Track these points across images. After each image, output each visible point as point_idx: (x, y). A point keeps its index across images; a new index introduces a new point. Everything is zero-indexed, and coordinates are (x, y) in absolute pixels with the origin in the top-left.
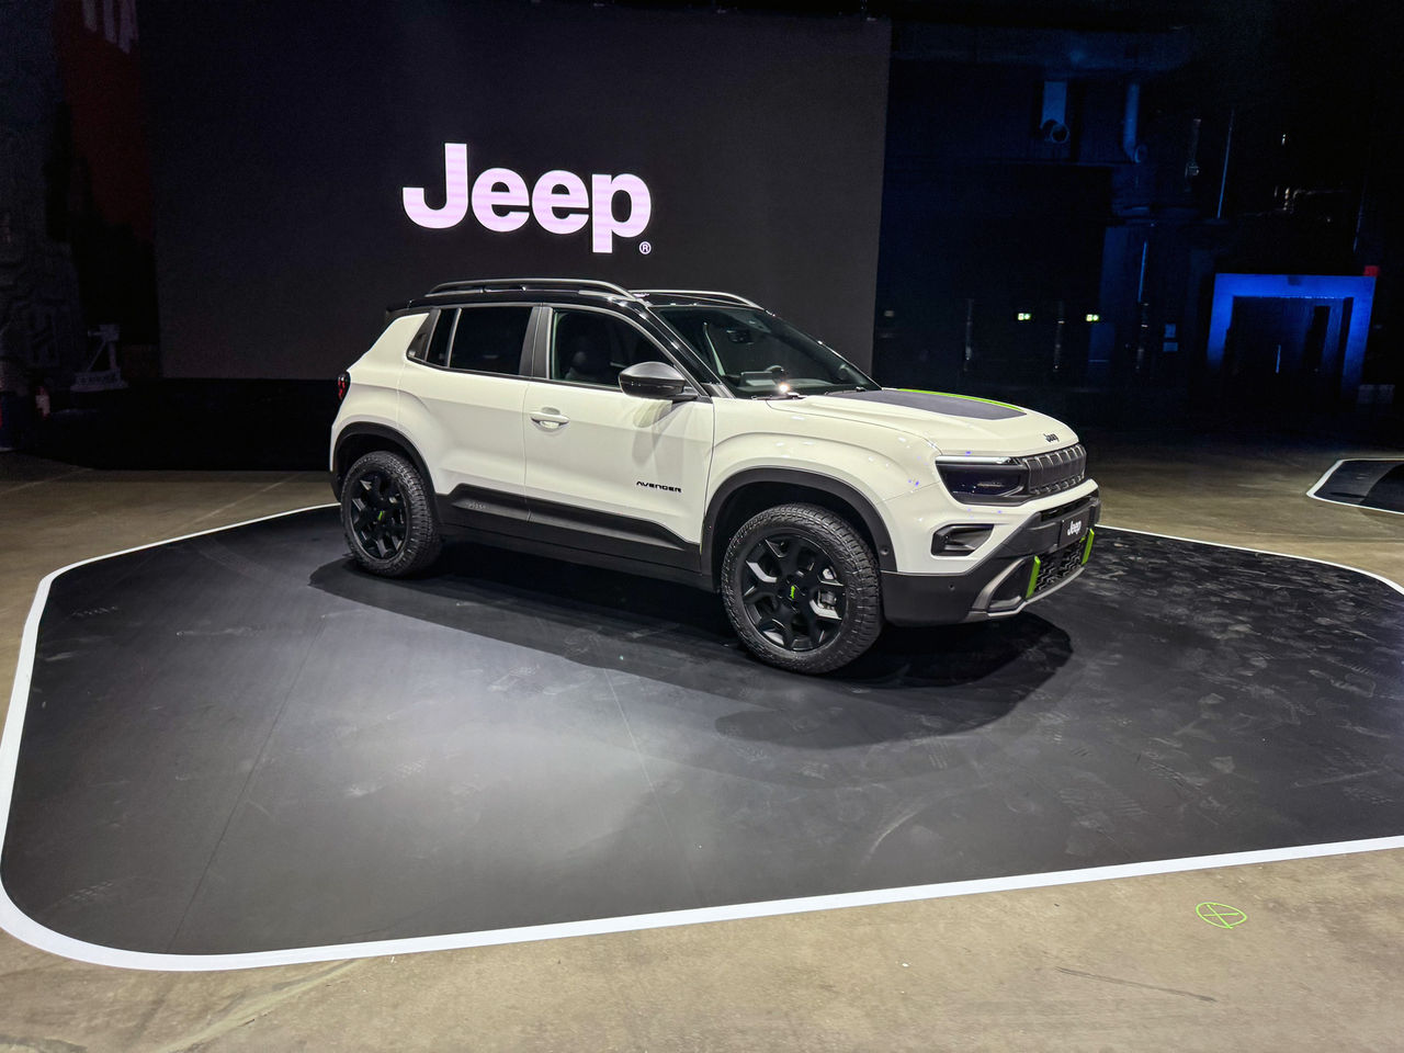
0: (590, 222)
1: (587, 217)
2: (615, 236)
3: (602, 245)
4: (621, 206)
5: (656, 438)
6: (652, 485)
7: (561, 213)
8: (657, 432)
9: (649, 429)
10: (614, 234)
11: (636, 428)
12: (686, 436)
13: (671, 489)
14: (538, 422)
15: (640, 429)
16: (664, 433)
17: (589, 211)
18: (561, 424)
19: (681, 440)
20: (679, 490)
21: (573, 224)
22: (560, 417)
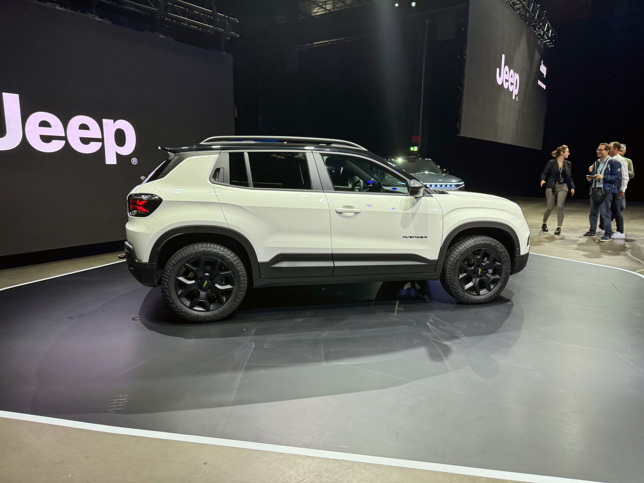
0: (103, 147)
1: (100, 144)
2: (118, 155)
3: (111, 159)
4: (120, 138)
5: (414, 215)
6: (411, 237)
7: (85, 141)
8: (414, 212)
9: (409, 211)
10: (117, 154)
11: (402, 211)
12: (429, 213)
13: (422, 237)
14: (340, 213)
15: (405, 211)
16: (418, 212)
17: (102, 140)
18: (356, 213)
19: (427, 214)
20: (426, 237)
21: (93, 148)
22: (355, 210)
